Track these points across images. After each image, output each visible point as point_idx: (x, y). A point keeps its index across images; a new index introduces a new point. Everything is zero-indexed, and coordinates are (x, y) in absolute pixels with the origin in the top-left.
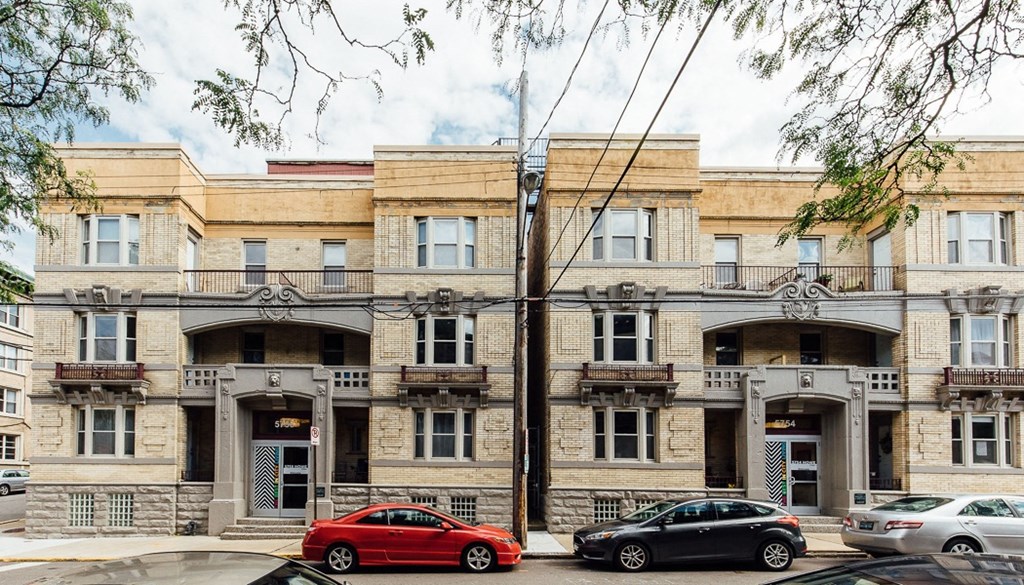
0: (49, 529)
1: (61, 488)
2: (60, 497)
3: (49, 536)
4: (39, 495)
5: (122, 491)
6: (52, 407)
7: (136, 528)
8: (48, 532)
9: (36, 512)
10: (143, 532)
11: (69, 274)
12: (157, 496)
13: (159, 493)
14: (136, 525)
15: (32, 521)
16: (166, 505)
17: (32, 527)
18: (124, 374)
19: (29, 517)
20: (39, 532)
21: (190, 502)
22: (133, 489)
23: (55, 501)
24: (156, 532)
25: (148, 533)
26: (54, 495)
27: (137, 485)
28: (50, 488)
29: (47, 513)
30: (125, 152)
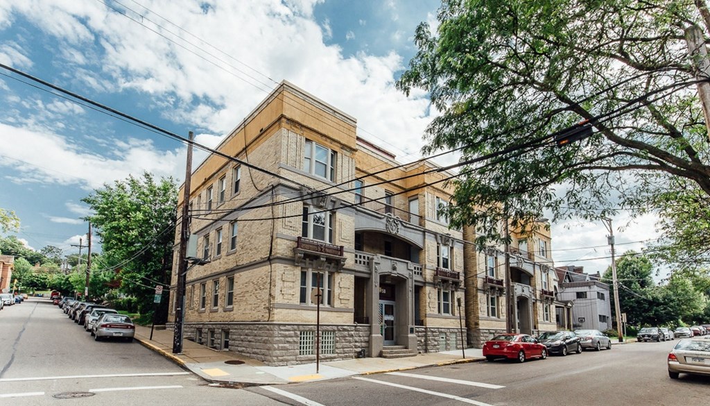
0: (289, 358)
1: (296, 327)
2: (295, 333)
3: (289, 363)
4: (282, 332)
5: (330, 329)
6: (289, 267)
7: (336, 355)
8: (287, 361)
9: (280, 345)
10: (340, 357)
11: (301, 176)
12: (346, 332)
13: (348, 331)
14: (337, 353)
15: (278, 352)
16: (351, 339)
17: (277, 357)
18: (330, 251)
19: (275, 349)
20: (282, 361)
21: (360, 336)
22: (335, 328)
23: (292, 337)
24: (346, 357)
25: (343, 358)
26: (292, 332)
27: (337, 326)
28: (289, 327)
29: (287, 345)
30: (331, 111)
